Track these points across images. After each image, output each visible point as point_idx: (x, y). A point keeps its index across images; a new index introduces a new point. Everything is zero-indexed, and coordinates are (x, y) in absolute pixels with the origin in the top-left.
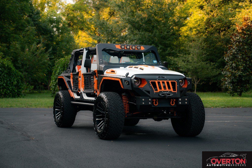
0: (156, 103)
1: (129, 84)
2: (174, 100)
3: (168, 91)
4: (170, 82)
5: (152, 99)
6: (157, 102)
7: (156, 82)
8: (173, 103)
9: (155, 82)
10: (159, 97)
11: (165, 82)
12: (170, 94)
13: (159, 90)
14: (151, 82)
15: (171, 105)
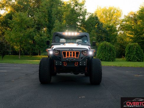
0: (65, 64)
3: (72, 58)
4: (75, 52)
5: (63, 62)
7: (66, 52)
10: (66, 61)
11: (72, 52)
13: (67, 57)
15: (75, 66)
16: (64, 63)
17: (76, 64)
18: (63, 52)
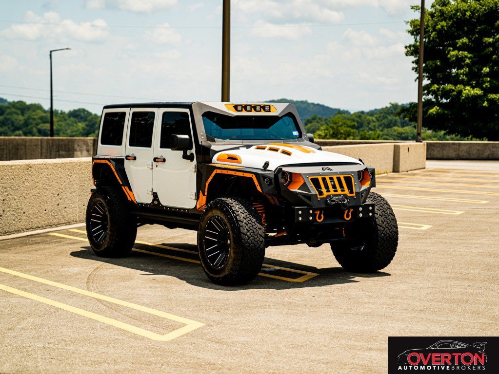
1: (270, 184)
2: (351, 210)
3: (340, 195)
4: (342, 177)
5: (315, 210)
6: (322, 215)
7: (320, 178)
8: (348, 216)
9: (317, 179)
10: (326, 206)
11: (335, 178)
12: (344, 201)
14: (312, 179)
15: (345, 220)
16: (318, 213)
18: (310, 178)
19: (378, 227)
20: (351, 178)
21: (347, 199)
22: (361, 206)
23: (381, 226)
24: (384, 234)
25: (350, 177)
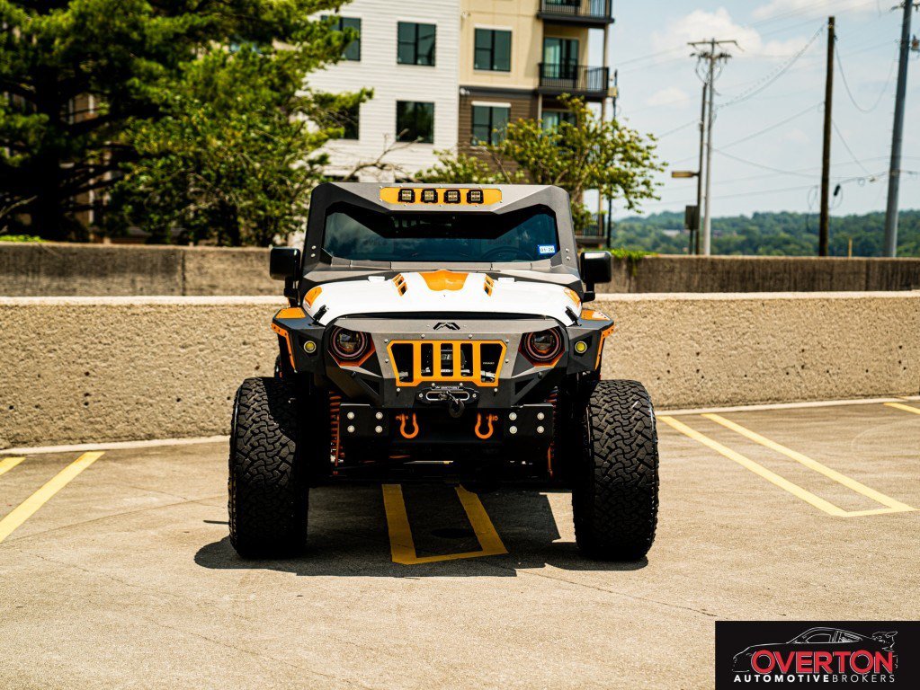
0: (409, 429)
1: (316, 353)
2: (492, 418)
4: (476, 346)
6: (414, 424)
7: (417, 346)
10: (416, 406)
11: (456, 345)
12: (465, 396)
13: (418, 377)
15: (477, 438)
16: (403, 418)
17: (484, 430)
18: (392, 343)
19: (597, 459)
20: (501, 348)
21: (471, 393)
22: (514, 410)
23: (605, 459)
24: (610, 476)
25: (499, 345)
